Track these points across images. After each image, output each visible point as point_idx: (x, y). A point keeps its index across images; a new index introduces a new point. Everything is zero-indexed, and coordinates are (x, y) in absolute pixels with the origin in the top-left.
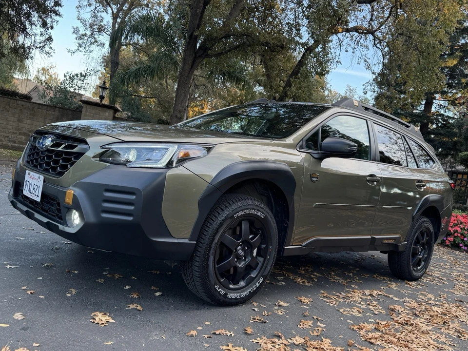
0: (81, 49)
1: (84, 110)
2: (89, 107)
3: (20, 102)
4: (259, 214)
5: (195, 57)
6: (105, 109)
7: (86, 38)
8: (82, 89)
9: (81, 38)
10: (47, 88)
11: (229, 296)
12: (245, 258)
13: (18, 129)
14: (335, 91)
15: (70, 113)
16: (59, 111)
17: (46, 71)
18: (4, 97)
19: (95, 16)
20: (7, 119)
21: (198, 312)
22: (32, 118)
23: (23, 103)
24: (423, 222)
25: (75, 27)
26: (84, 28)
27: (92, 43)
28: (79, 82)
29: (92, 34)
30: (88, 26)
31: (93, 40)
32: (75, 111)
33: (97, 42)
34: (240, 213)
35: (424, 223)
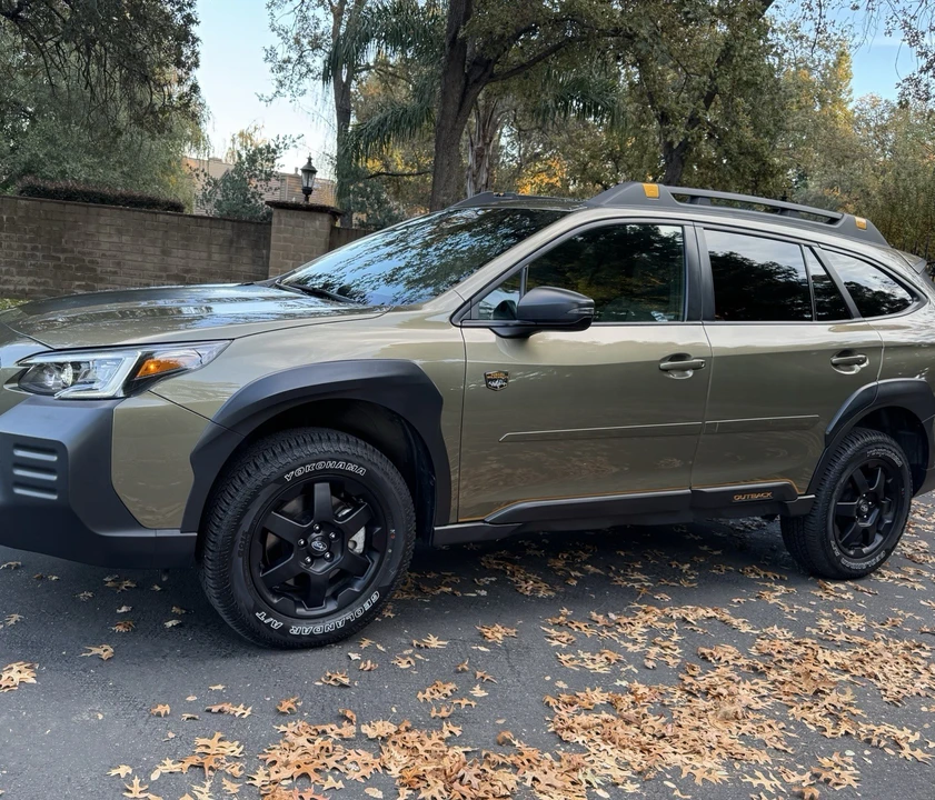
0: (282, 91)
1: (275, 220)
2: (283, 213)
3: (161, 217)
4: (351, 468)
5: (467, 84)
6: (314, 214)
7: (290, 66)
8: (273, 179)
9: (281, 69)
10: (208, 183)
11: (294, 631)
12: (332, 556)
13: (165, 269)
14: (874, 95)
15: (253, 228)
16: (233, 227)
17: (246, 137)
18: (134, 211)
19: (305, 18)
20: (143, 252)
21: (220, 664)
22: (187, 245)
23: (167, 217)
24: (868, 444)
25: (268, 48)
26: (286, 46)
27: (302, 76)
28: (266, 164)
29: (301, 56)
30: (292, 41)
31: (304, 70)
32: (261, 224)
33: (311, 71)
34: (299, 469)
35: (873, 447)
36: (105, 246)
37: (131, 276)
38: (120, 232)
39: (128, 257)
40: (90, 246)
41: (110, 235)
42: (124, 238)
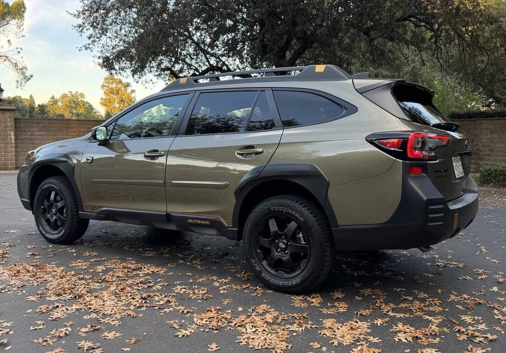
36: (484, 141)
37: (498, 156)
38: (492, 132)
39: (496, 146)
40: (477, 141)
41: (487, 134)
42: (494, 135)
